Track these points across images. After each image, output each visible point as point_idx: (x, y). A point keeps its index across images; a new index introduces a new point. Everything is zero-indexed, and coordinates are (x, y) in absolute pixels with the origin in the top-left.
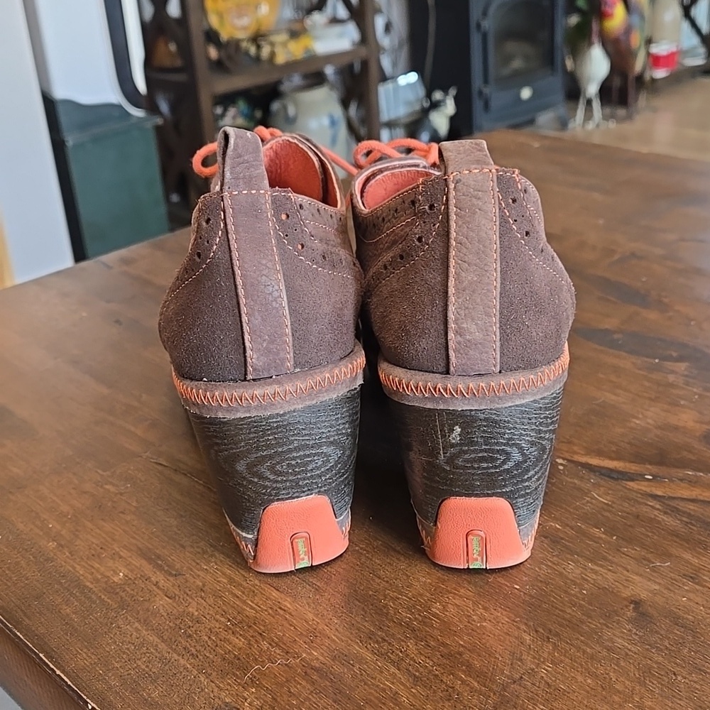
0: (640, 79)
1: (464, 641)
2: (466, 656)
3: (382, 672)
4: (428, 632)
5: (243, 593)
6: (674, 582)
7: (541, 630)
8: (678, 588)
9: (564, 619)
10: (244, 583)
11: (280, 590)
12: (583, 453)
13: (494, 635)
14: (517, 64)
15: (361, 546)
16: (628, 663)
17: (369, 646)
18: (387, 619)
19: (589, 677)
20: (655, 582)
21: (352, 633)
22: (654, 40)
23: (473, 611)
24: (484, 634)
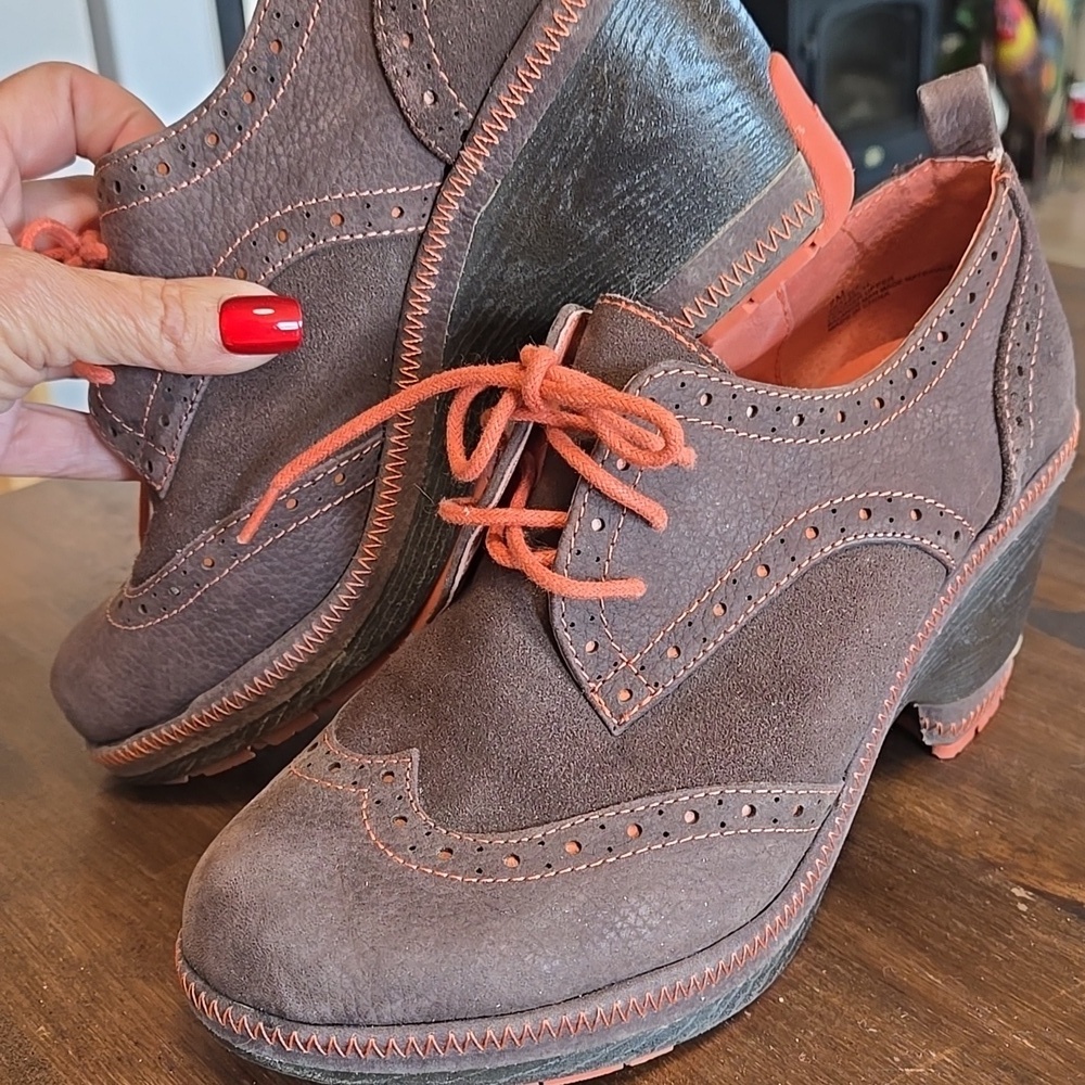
0: (1053, 139)
12: (1064, 876)
14: (860, 110)
22: (1078, 76)
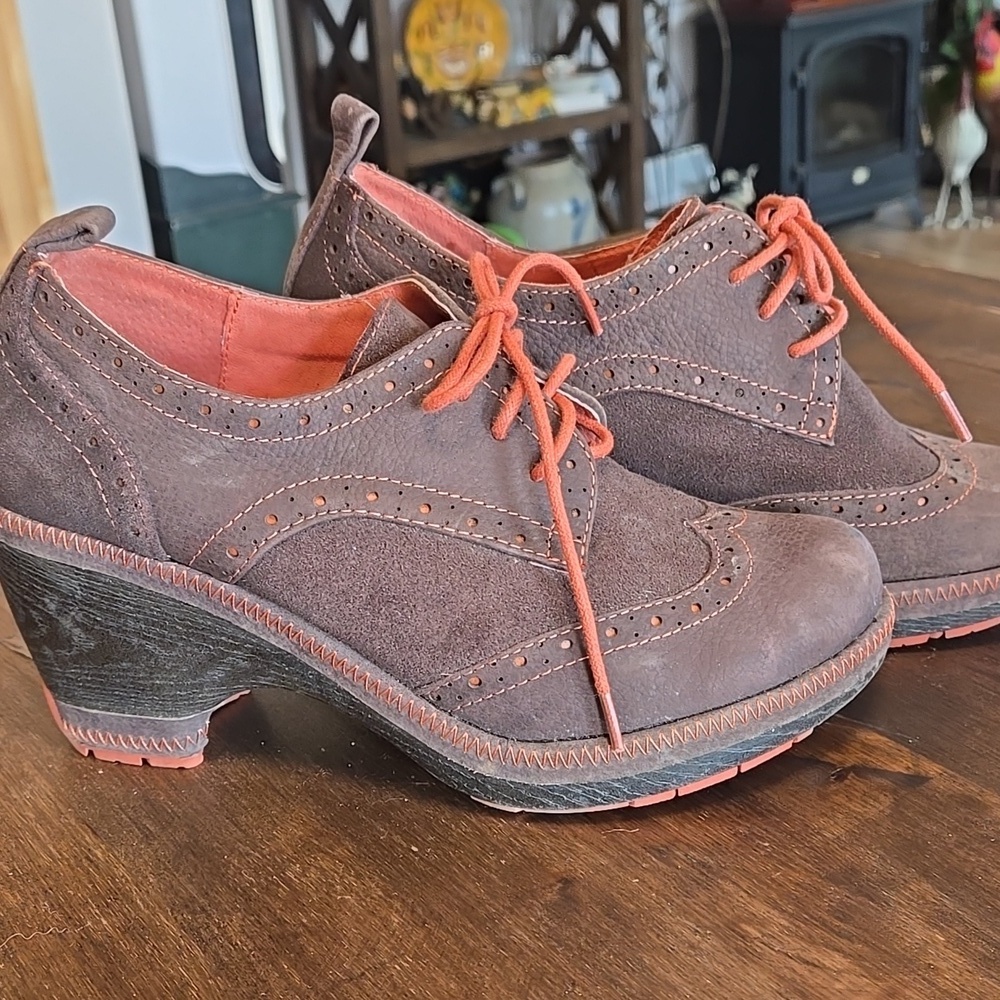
1: (311, 920)
2: (302, 940)
3: (180, 954)
4: (268, 903)
5: (49, 834)
6: (632, 856)
7: (420, 911)
8: (634, 864)
9: (458, 897)
10: (55, 821)
11: (99, 833)
13: (353, 914)
14: (849, 134)
15: (232, 780)
16: (517, 964)
17: (179, 917)
18: (221, 882)
19: (454, 980)
20: (607, 854)
21: (165, 898)
23: (341, 877)
24: (340, 910)
